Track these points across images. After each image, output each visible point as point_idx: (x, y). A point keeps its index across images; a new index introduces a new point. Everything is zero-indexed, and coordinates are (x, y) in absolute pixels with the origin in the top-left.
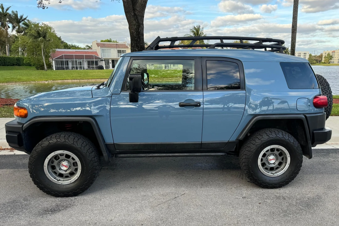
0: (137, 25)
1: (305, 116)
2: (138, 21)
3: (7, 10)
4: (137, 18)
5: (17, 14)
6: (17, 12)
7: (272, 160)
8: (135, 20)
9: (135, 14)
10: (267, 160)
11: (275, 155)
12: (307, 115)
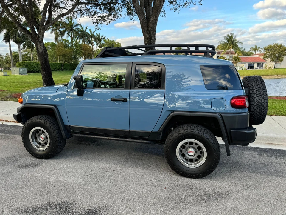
0: (149, 38)
1: (221, 115)
2: (151, 35)
3: (93, 33)
4: (150, 32)
5: (100, 35)
6: (99, 33)
7: (191, 152)
8: (148, 34)
9: (148, 30)
10: (186, 151)
11: (194, 148)
12: (222, 114)
